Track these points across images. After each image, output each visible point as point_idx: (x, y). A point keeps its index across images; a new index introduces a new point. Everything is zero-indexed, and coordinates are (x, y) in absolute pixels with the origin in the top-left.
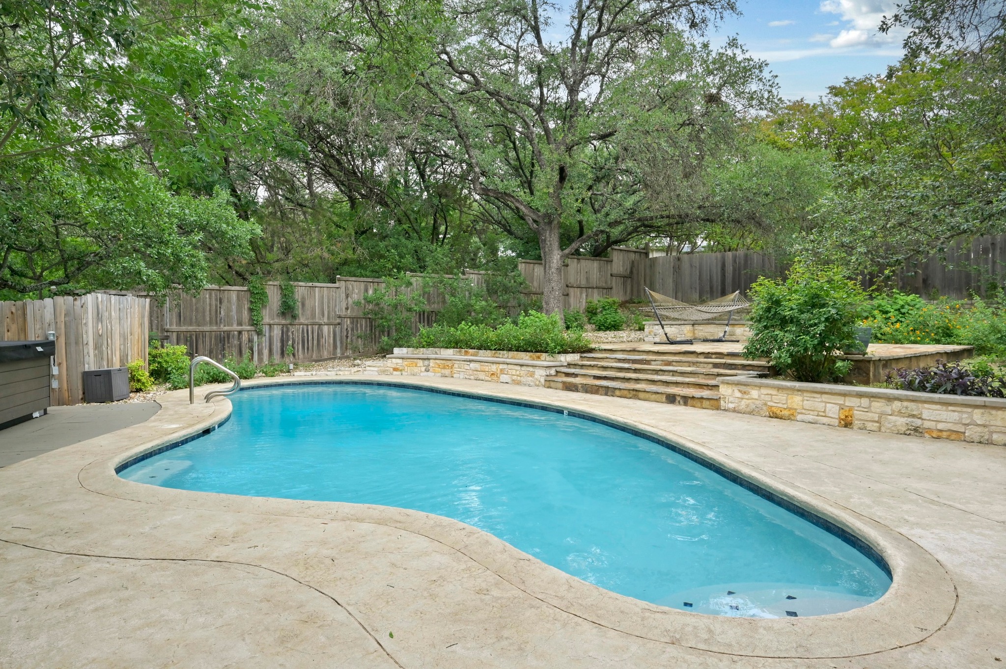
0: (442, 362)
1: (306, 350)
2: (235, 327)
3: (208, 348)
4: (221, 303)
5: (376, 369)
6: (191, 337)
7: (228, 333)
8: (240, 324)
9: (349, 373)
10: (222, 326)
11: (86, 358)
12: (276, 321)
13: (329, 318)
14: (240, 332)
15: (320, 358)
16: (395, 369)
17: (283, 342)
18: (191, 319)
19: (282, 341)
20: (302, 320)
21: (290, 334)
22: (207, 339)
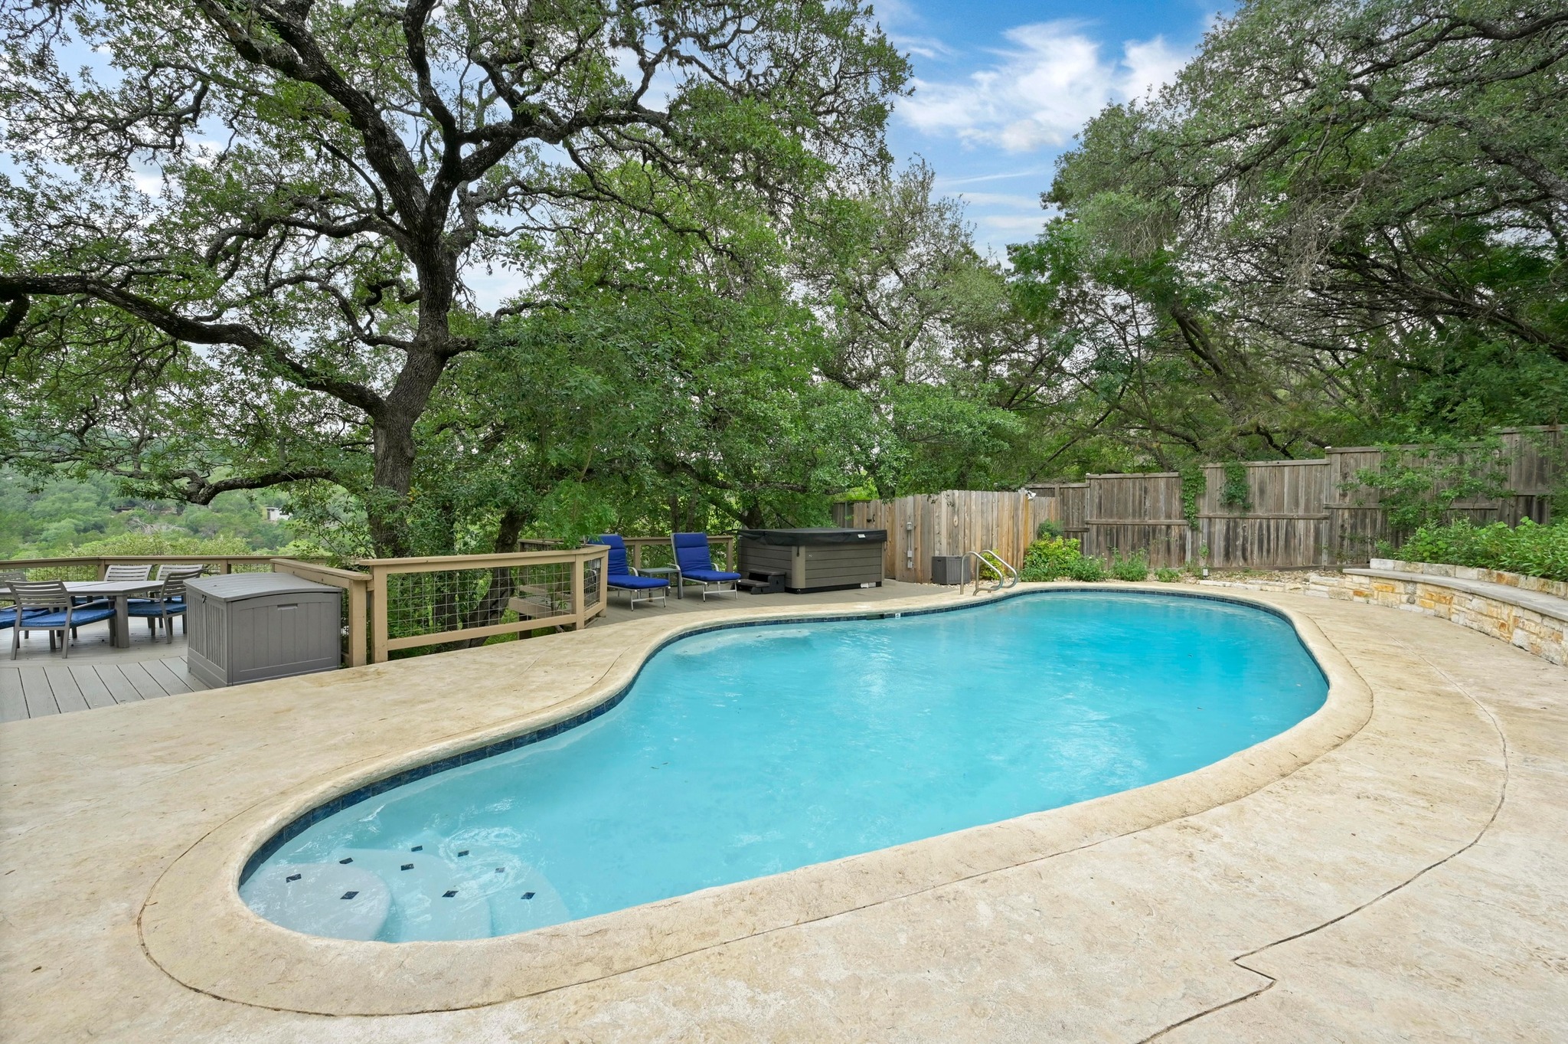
0: (1439, 590)
1: (1265, 553)
2: (1163, 520)
3: (1130, 542)
4: (1146, 492)
5: (1326, 589)
6: (1111, 530)
7: (1154, 527)
8: (1169, 516)
9: (1281, 589)
10: (1147, 519)
11: (937, 546)
12: (1219, 513)
13: (1307, 509)
14: (1169, 527)
15: (1289, 566)
16: (1357, 593)
17: (1229, 540)
18: (1112, 511)
19: (1227, 539)
20: (1260, 513)
21: (1240, 530)
22: (1130, 534)
